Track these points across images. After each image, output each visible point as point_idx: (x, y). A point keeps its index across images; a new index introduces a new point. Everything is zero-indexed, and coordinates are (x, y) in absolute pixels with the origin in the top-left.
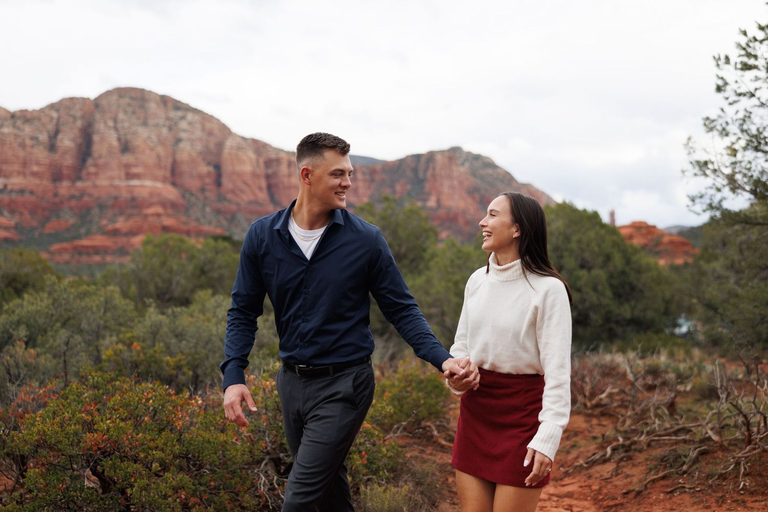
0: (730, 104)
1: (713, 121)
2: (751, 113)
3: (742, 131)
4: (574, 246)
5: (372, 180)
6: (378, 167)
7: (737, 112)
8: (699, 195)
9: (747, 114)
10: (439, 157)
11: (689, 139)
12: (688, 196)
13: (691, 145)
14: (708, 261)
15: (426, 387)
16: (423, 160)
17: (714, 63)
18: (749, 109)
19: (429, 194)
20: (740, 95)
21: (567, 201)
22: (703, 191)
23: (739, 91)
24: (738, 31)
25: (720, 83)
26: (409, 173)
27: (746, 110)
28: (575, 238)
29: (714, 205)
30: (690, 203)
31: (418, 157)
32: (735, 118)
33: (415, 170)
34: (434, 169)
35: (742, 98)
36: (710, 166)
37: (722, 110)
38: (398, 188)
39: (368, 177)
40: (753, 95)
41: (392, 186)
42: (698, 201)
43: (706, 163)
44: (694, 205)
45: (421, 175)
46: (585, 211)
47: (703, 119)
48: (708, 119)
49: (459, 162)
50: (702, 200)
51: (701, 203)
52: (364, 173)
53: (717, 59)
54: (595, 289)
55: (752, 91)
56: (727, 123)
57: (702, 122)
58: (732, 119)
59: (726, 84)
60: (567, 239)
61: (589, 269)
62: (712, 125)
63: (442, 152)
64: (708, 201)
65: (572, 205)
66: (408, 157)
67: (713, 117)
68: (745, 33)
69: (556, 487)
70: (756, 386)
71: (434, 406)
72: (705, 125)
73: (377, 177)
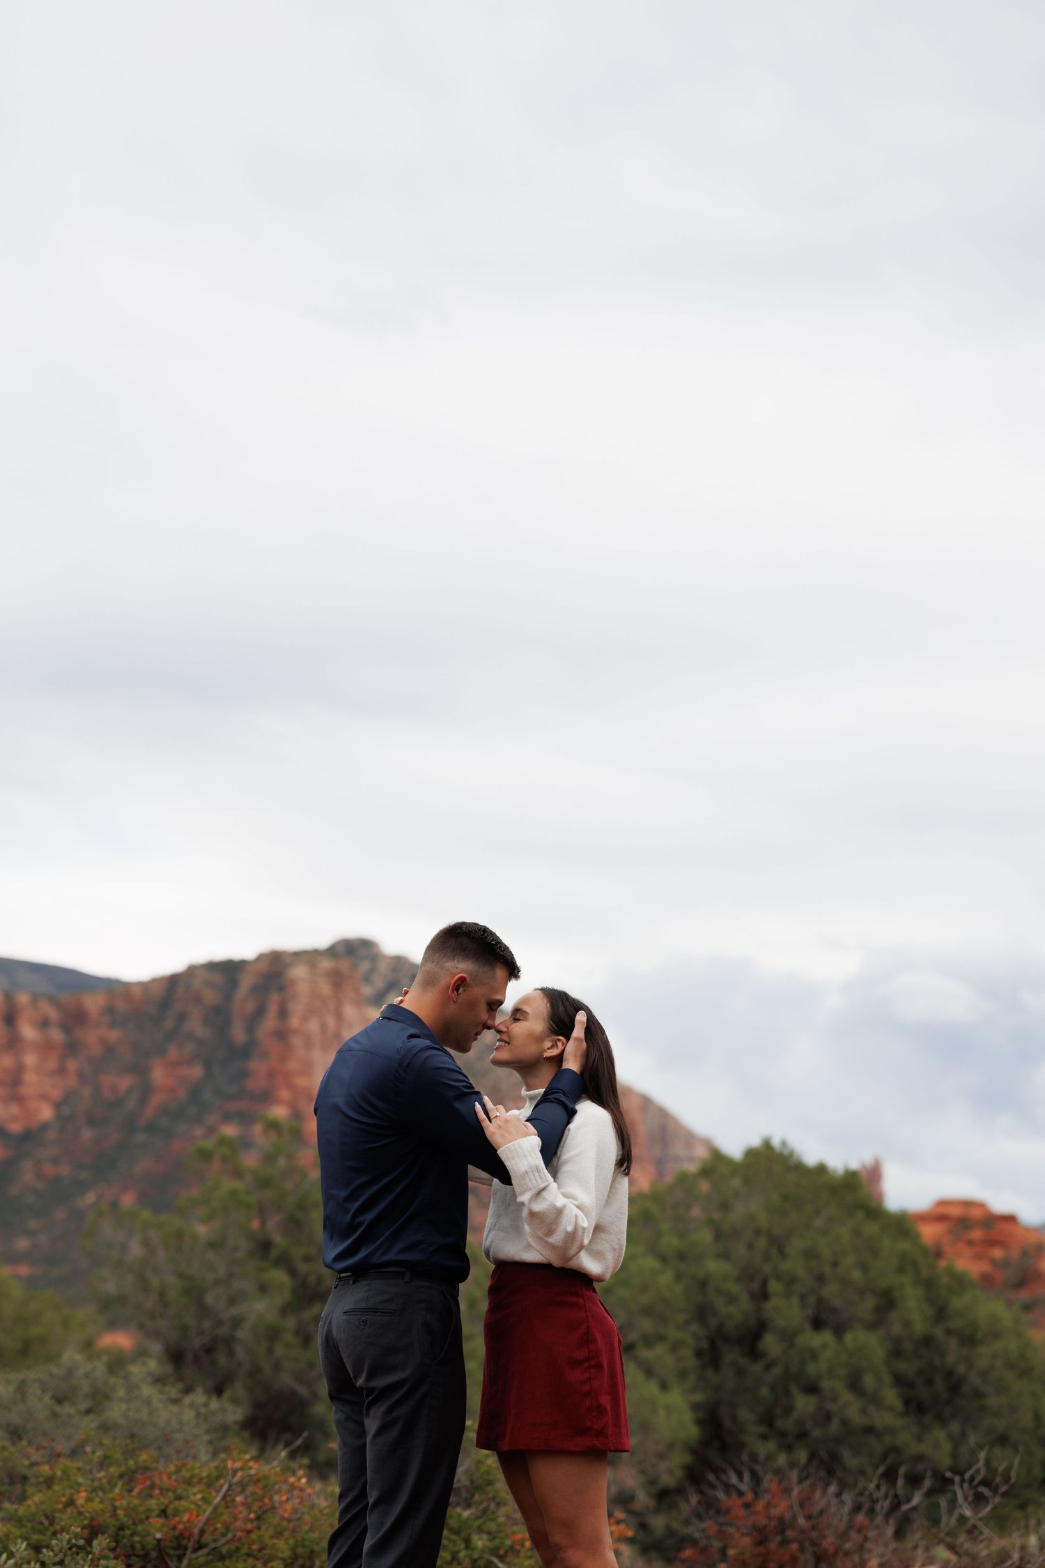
4: (795, 1265)
5: (72, 1048)
6: (93, 1004)
10: (299, 972)
16: (246, 982)
19: (266, 1097)
21: (776, 1143)
26: (196, 1025)
28: (796, 1245)
31: (229, 970)
33: (219, 1016)
34: (283, 1013)
38: (158, 1075)
39: (57, 1035)
41: (140, 1070)
45: (238, 1033)
46: (822, 1169)
49: (367, 991)
52: (44, 1024)
54: (855, 1385)
60: (778, 1244)
61: (839, 1331)
63: (309, 957)
65: (792, 1153)
66: (192, 970)
73: (92, 1037)
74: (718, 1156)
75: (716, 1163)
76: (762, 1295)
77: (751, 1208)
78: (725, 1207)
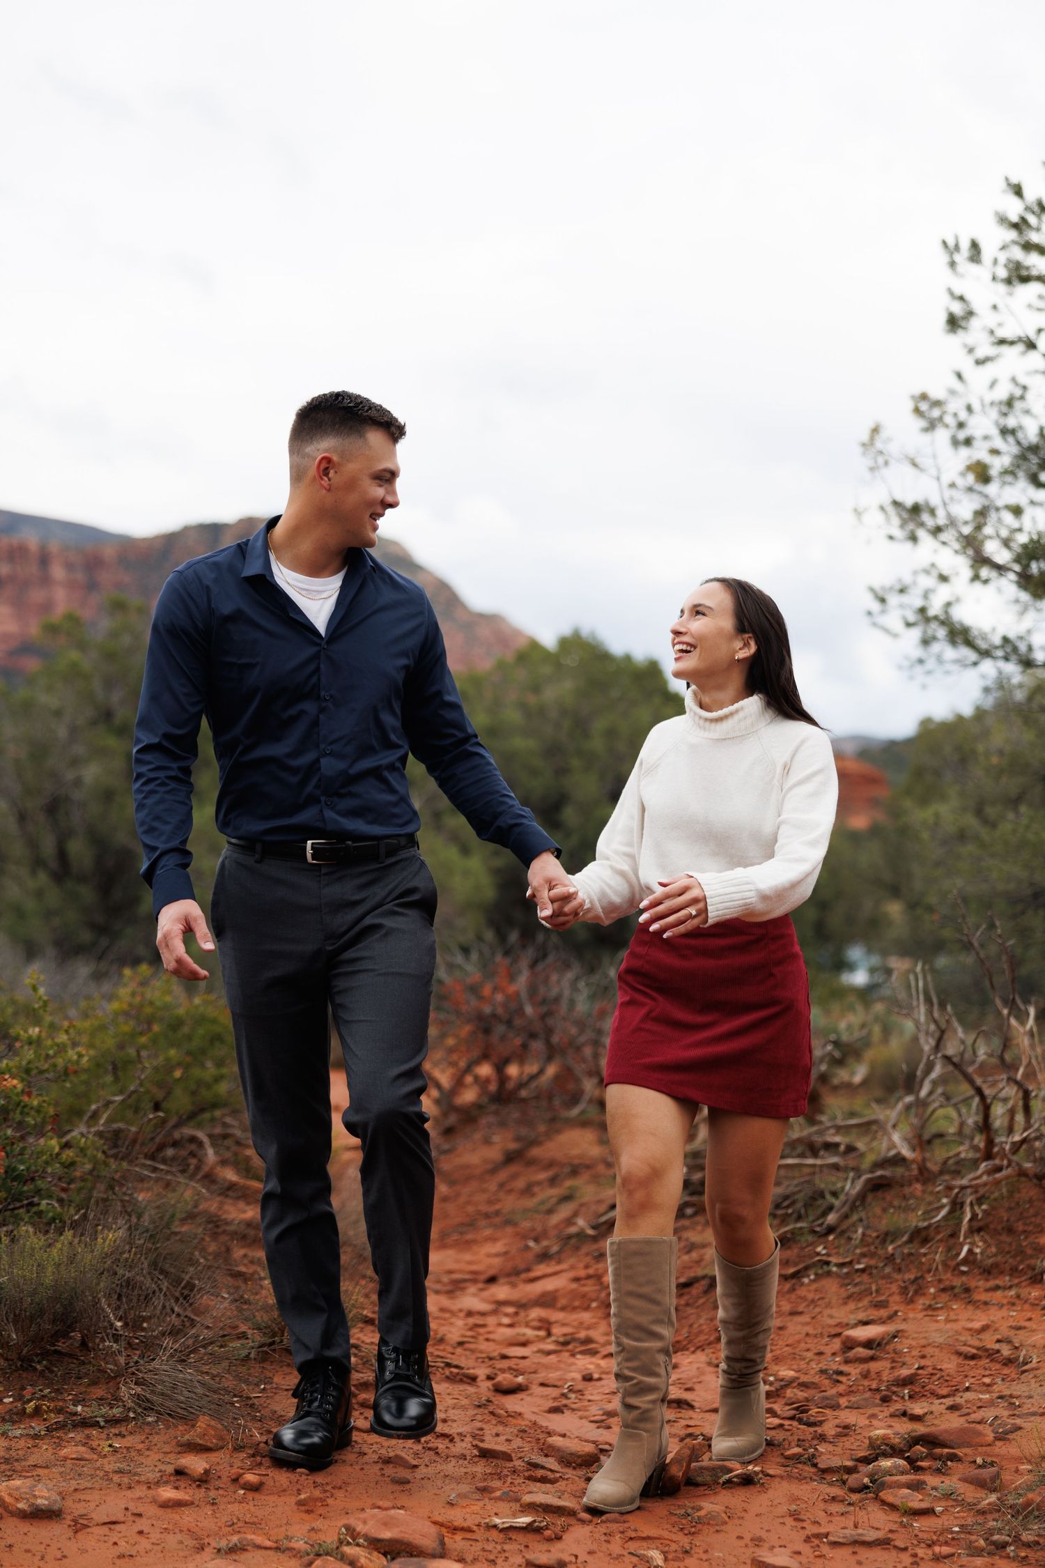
0: (979, 362)
1: (937, 404)
2: (1025, 388)
3: (1005, 432)
4: (597, 744)
5: (91, 586)
6: (109, 552)
7: (993, 384)
8: (898, 587)
9: (1018, 392)
11: (875, 430)
12: (872, 590)
13: (879, 445)
14: (924, 801)
15: (189, 1038)
17: (944, 258)
18: (1022, 380)
20: (1002, 342)
21: (585, 633)
22: (907, 579)
23: (1001, 333)
24: (1003, 185)
25: (957, 308)
27: (1014, 380)
28: (599, 725)
29: (932, 612)
30: (875, 606)
31: (213, 531)
32: (988, 399)
35: (1005, 349)
36: (925, 517)
37: (959, 376)
39: (80, 576)
40: (1031, 345)
42: (893, 600)
43: (916, 510)
44: (883, 612)
46: (628, 658)
47: (913, 397)
48: (924, 397)
50: (904, 599)
51: (902, 606)
52: (69, 566)
53: (951, 249)
55: (1032, 335)
56: (969, 409)
57: (910, 405)
58: (982, 401)
59: (970, 314)
60: (581, 726)
62: (936, 413)
64: (919, 603)
66: (186, 530)
67: (936, 393)
68: (1018, 191)
69: (513, 1285)
70: (1008, 1019)
71: (208, 1086)
72: (917, 411)
73: (106, 577)
74: (534, 645)
75: (531, 653)
76: (562, 771)
77: (559, 692)
78: (536, 689)
